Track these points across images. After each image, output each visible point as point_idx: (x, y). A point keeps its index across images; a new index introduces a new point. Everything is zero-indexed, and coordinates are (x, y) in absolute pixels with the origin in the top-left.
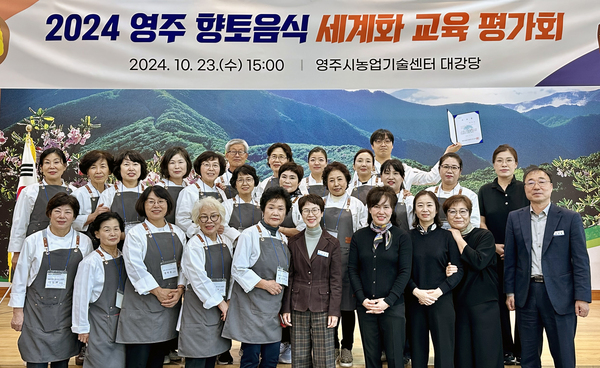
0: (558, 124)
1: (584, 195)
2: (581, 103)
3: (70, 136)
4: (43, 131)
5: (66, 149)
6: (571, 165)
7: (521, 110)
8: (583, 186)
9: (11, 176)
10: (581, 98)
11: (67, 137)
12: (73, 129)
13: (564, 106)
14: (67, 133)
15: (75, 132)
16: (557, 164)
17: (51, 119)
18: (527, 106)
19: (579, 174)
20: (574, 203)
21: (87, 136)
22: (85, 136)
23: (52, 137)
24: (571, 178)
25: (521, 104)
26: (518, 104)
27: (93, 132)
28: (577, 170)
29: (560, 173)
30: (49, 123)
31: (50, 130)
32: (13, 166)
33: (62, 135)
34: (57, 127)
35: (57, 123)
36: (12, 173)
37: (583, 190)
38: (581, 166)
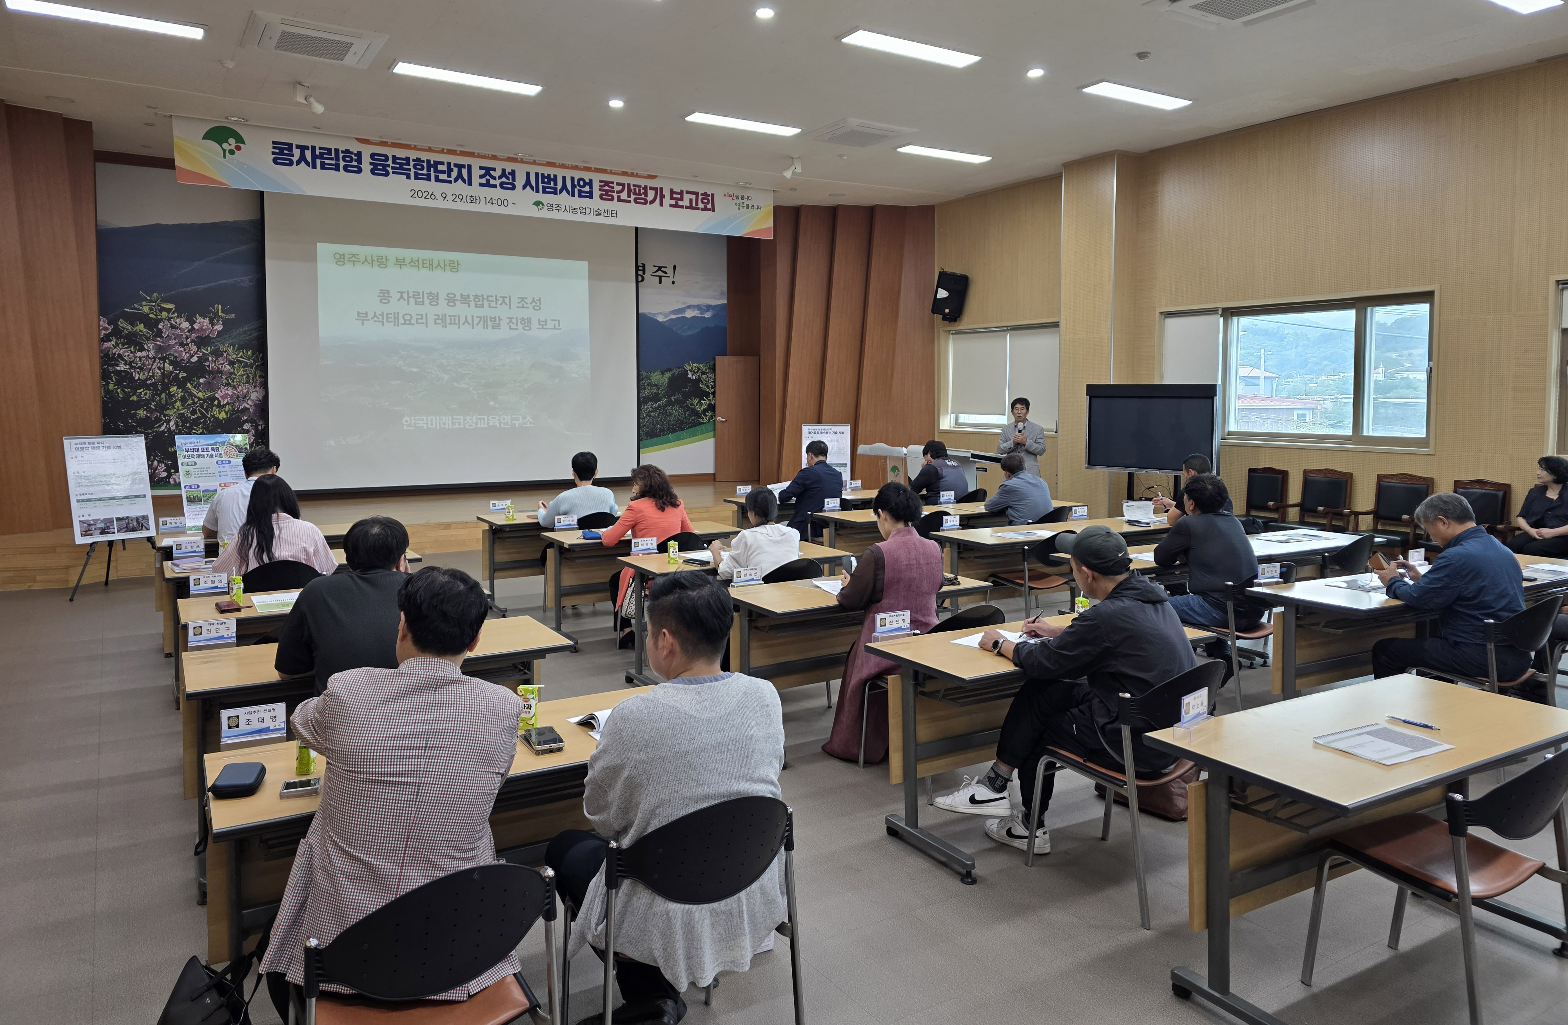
0: (689, 333)
1: (707, 394)
2: (708, 315)
3: (196, 326)
4: (161, 320)
5: (192, 341)
6: (699, 369)
7: (661, 319)
8: (707, 386)
9: (121, 371)
10: (708, 311)
11: (193, 328)
12: (200, 319)
13: (695, 316)
14: (192, 323)
15: (202, 322)
16: (688, 368)
17: (171, 306)
18: (666, 315)
19: (704, 376)
20: (700, 401)
21: (219, 327)
22: (216, 327)
23: (173, 327)
24: (699, 380)
25: (661, 313)
26: (658, 313)
27: (225, 322)
28: (703, 373)
29: (690, 376)
30: (168, 310)
31: (169, 319)
32: (123, 360)
33: (186, 325)
34: (179, 316)
35: (180, 312)
36: (122, 367)
37: (708, 390)
38: (706, 370)
